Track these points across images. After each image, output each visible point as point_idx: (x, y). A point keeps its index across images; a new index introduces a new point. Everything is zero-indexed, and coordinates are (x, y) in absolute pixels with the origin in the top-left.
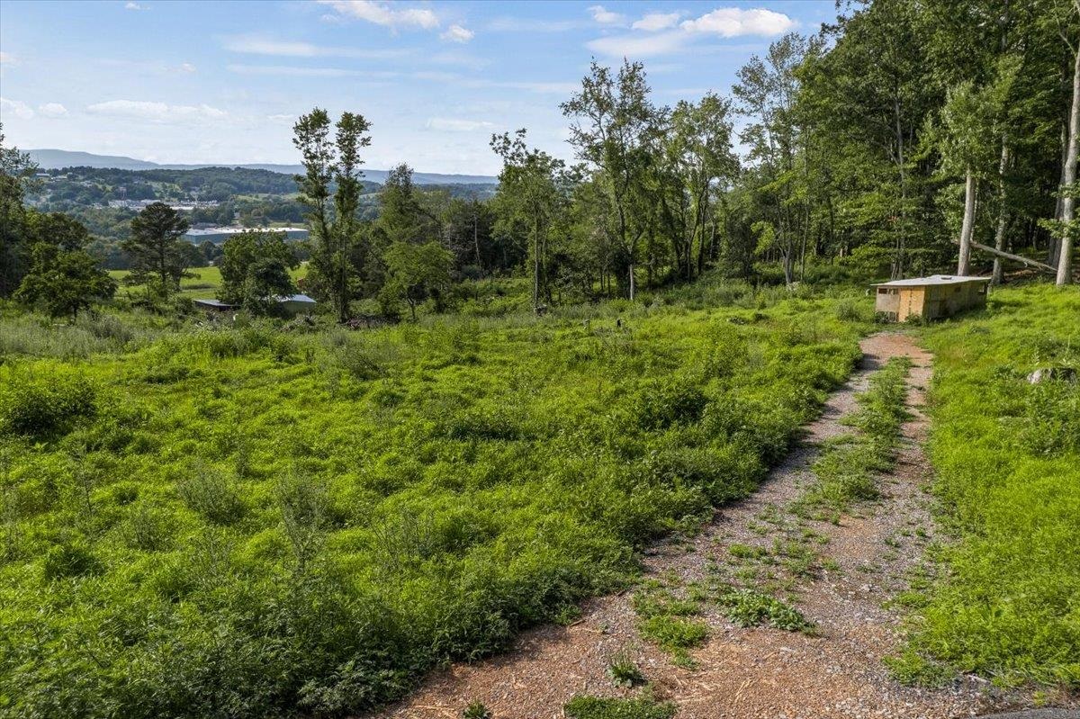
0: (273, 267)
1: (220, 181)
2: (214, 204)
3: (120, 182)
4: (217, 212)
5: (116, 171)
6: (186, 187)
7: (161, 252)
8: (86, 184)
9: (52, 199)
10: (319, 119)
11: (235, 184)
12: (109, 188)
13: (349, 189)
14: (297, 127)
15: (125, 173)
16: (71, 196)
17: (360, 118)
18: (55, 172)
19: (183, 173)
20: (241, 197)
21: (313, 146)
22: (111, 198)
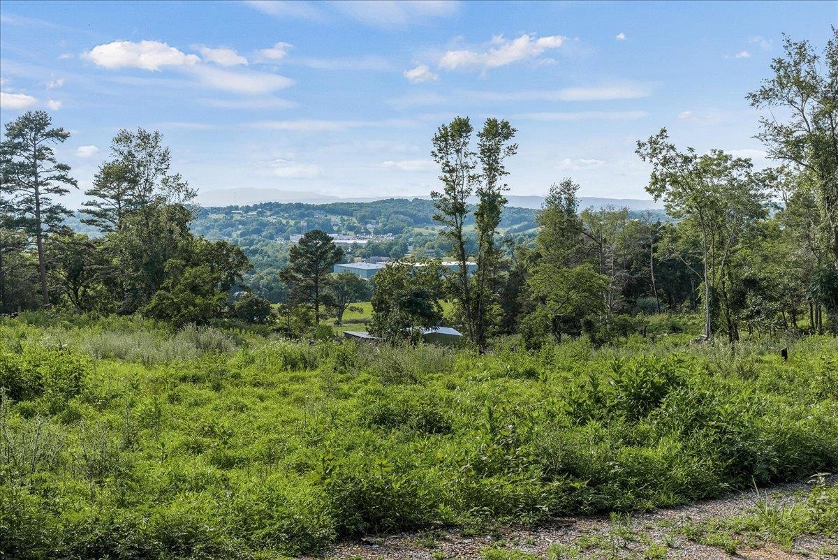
0: (417, 295)
1: (397, 213)
2: (389, 238)
3: (302, 216)
4: (391, 245)
5: (299, 206)
6: (364, 220)
7: (316, 280)
8: (272, 219)
9: (242, 235)
10: (462, 127)
11: (411, 216)
12: (292, 222)
13: (491, 207)
14: (437, 139)
15: (308, 207)
16: (258, 231)
17: (506, 125)
18: (247, 209)
19: (361, 206)
20: (417, 230)
21: (453, 159)
22: (293, 233)
